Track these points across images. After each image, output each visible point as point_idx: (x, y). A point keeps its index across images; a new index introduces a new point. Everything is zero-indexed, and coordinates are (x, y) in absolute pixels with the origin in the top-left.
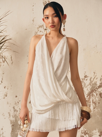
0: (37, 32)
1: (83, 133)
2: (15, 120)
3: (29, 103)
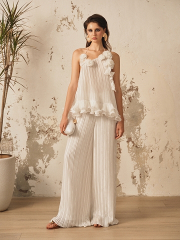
0: (60, 26)
2: (32, 127)
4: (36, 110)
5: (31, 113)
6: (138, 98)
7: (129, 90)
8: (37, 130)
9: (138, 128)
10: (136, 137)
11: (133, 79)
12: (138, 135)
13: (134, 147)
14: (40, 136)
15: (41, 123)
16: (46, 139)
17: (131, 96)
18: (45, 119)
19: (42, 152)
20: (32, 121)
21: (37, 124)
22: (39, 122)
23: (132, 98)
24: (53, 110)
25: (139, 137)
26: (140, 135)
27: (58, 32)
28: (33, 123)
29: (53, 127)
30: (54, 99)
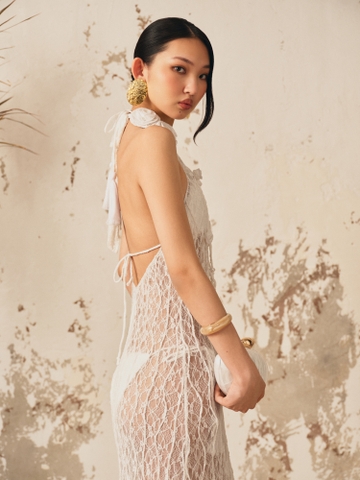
0: (103, 78)
1: (254, 431)
2: (15, 393)
3: (70, 331)
4: (27, 339)
5: (11, 348)
6: (338, 302)
7: (316, 276)
8: (31, 401)
9: (338, 395)
10: (334, 423)
11: (324, 241)
12: (338, 416)
13: (330, 453)
14: (39, 420)
15: (41, 380)
16: (57, 431)
17: (322, 294)
18: (54, 367)
19: (45, 472)
20: (17, 375)
21: (32, 382)
22: (35, 375)
23: (324, 301)
24: (80, 340)
25: (342, 422)
26: (344, 415)
27: (96, 96)
28: (17, 379)
29: (81, 392)
30: (82, 306)
